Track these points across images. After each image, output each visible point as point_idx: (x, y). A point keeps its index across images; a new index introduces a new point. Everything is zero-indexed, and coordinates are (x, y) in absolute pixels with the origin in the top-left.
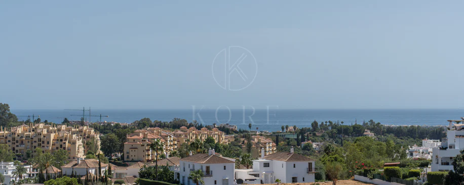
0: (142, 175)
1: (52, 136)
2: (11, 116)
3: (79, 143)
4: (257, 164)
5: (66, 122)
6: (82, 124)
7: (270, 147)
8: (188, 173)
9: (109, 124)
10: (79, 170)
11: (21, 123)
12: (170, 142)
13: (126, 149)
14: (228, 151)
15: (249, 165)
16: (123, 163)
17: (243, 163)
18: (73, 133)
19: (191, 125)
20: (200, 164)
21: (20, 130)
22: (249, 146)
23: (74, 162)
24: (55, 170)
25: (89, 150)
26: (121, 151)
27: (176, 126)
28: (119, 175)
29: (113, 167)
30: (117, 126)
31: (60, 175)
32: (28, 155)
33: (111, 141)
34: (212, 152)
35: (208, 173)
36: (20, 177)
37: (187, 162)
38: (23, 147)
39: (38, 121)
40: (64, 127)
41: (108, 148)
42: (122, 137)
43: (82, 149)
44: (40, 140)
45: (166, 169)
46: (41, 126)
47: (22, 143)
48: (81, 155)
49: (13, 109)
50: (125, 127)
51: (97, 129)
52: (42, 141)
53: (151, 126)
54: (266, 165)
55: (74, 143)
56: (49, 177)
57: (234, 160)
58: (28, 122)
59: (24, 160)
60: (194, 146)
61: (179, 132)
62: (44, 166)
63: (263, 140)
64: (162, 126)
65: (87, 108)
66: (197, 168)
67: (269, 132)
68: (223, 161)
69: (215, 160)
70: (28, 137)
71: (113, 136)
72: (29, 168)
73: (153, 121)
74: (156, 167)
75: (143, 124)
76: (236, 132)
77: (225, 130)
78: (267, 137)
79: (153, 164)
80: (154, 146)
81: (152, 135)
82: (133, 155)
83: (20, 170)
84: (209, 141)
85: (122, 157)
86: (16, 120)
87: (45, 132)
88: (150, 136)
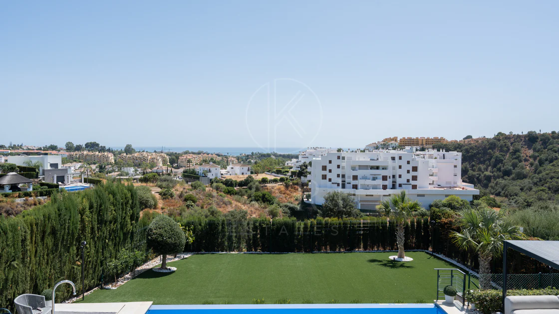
0: (185, 172)
1: (149, 157)
2: (132, 149)
3: (160, 160)
4: (229, 168)
5: (155, 152)
6: (162, 152)
7: (236, 161)
8: (202, 172)
9: (172, 153)
10: (159, 171)
11: (136, 152)
12: (196, 159)
13: (179, 162)
14: (219, 163)
15: (225, 168)
16: (178, 167)
17: (223, 167)
18: (158, 156)
19: (205, 153)
20: (206, 168)
21: (136, 155)
22: (227, 161)
23: (157, 167)
24: (150, 170)
25: (164, 162)
26: (177, 163)
27: (199, 153)
28: (176, 172)
29: (173, 169)
30: (176, 153)
31: (151, 172)
32: (140, 165)
33: (173, 159)
34: (211, 163)
35: (210, 171)
36: (136, 173)
37: (201, 167)
38: (137, 161)
39: (144, 151)
40: (154, 154)
41: (172, 162)
42: (177, 158)
43: (161, 162)
44: (144, 159)
45: (194, 170)
46: (145, 153)
47: (137, 160)
48: (161, 165)
49: (133, 147)
50: (179, 154)
51: (167, 154)
52: (145, 159)
53: (189, 153)
54: (232, 168)
55: (158, 160)
56: (147, 173)
57: (220, 166)
58: (139, 152)
59: (138, 166)
60: (205, 161)
61: (200, 156)
62: (145, 169)
63: (233, 159)
64: (193, 153)
65: (164, 146)
66: (206, 169)
67: (235, 156)
68: (215, 167)
69: (212, 166)
70: (139, 157)
71: (174, 157)
72: (140, 170)
73: (190, 152)
74: (190, 169)
75: (186, 153)
76: (222, 156)
77: (218, 155)
78: (234, 158)
79: (189, 168)
80: (189, 161)
81: (189, 157)
82: (182, 164)
83: (136, 171)
84: (212, 159)
85: (178, 165)
86: (134, 151)
87: (146, 155)
88: (188, 157)
